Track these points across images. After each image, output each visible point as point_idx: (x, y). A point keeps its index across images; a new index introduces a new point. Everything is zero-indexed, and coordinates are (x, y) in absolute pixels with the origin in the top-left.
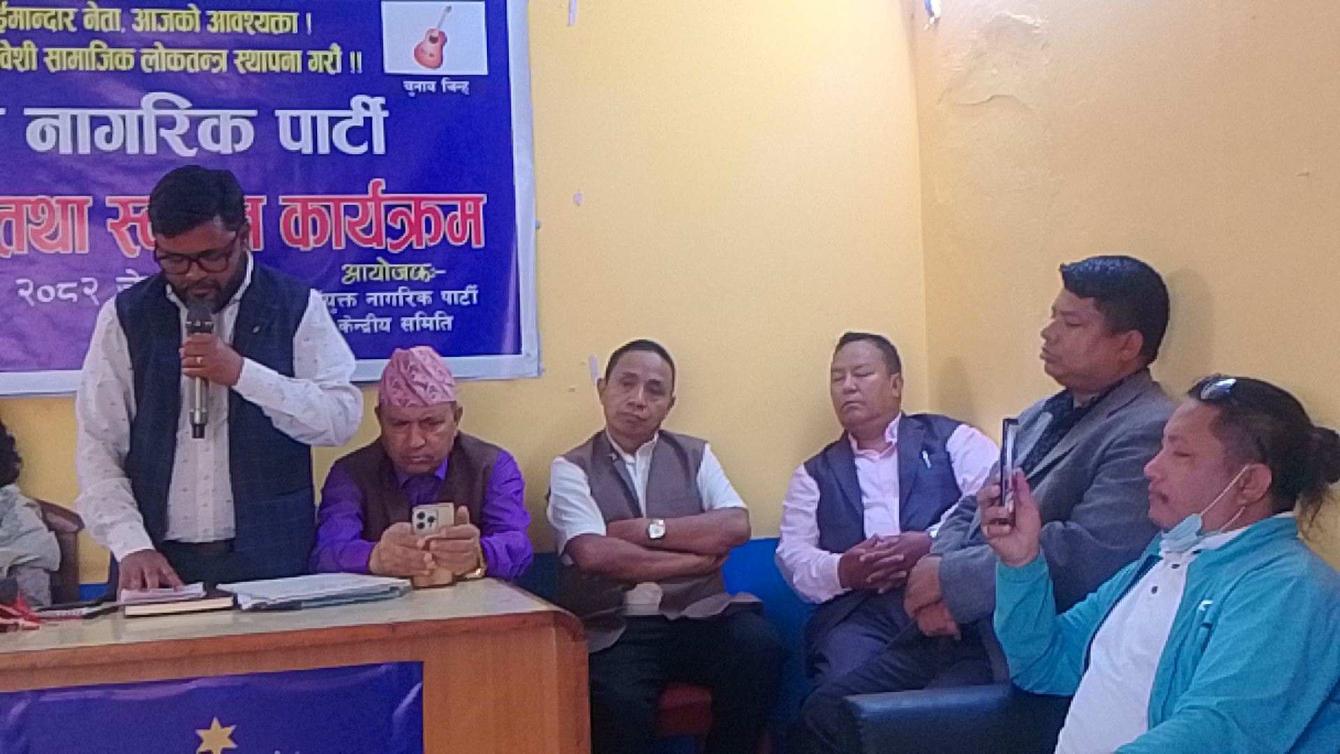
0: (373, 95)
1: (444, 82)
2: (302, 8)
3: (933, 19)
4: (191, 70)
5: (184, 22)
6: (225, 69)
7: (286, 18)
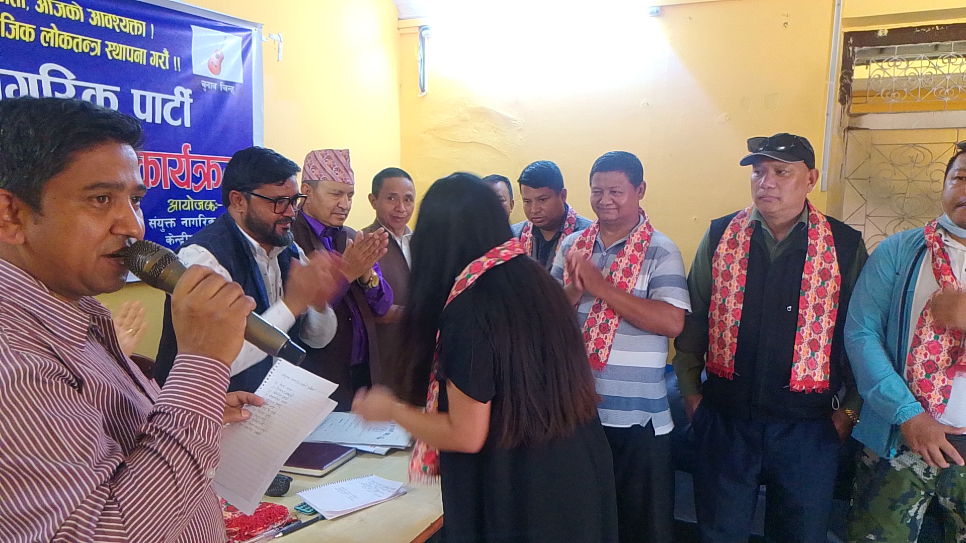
0: (186, 88)
1: (221, 85)
2: (148, 20)
3: (424, 93)
4: (76, 51)
5: (73, 13)
6: (99, 54)
7: (139, 25)
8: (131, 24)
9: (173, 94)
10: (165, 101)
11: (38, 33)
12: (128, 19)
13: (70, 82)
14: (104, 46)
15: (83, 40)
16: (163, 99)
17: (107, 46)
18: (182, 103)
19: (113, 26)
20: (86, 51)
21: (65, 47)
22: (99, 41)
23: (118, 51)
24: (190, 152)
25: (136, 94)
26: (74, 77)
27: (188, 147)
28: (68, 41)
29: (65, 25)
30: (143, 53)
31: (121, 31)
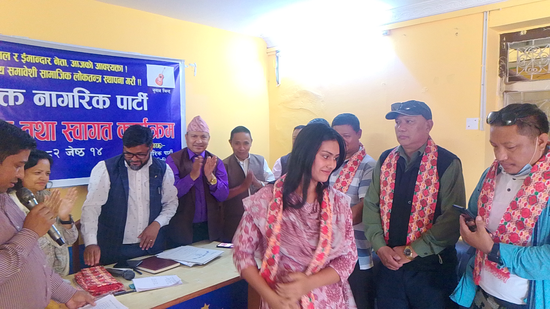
0: (144, 93)
1: (163, 90)
2: (124, 64)
3: (279, 85)
4: (90, 81)
5: (88, 65)
6: (101, 82)
7: (120, 67)
8: (116, 67)
9: (137, 96)
10: (133, 100)
11: (72, 75)
12: (114, 65)
13: (87, 94)
14: (103, 78)
15: (93, 76)
16: (132, 99)
17: (104, 78)
18: (143, 100)
19: (107, 69)
20: (95, 81)
21: (85, 80)
22: (101, 76)
23: (109, 79)
24: (147, 122)
25: (119, 97)
26: (89, 92)
27: (146, 119)
28: (86, 77)
29: (85, 71)
30: (122, 79)
31: (111, 70)
